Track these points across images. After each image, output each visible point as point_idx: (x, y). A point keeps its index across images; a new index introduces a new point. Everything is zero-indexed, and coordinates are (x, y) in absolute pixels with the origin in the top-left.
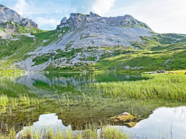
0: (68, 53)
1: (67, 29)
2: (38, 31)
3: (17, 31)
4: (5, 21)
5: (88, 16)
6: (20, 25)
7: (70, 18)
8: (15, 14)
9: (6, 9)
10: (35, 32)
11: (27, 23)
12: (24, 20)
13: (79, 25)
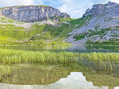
0: (99, 32)
1: (91, 16)
2: (71, 19)
3: (59, 21)
4: (53, 16)
5: (107, 5)
6: (61, 17)
7: (93, 9)
8: (58, 11)
9: (53, 9)
10: (69, 20)
11: (64, 15)
12: (62, 14)
13: (101, 12)
